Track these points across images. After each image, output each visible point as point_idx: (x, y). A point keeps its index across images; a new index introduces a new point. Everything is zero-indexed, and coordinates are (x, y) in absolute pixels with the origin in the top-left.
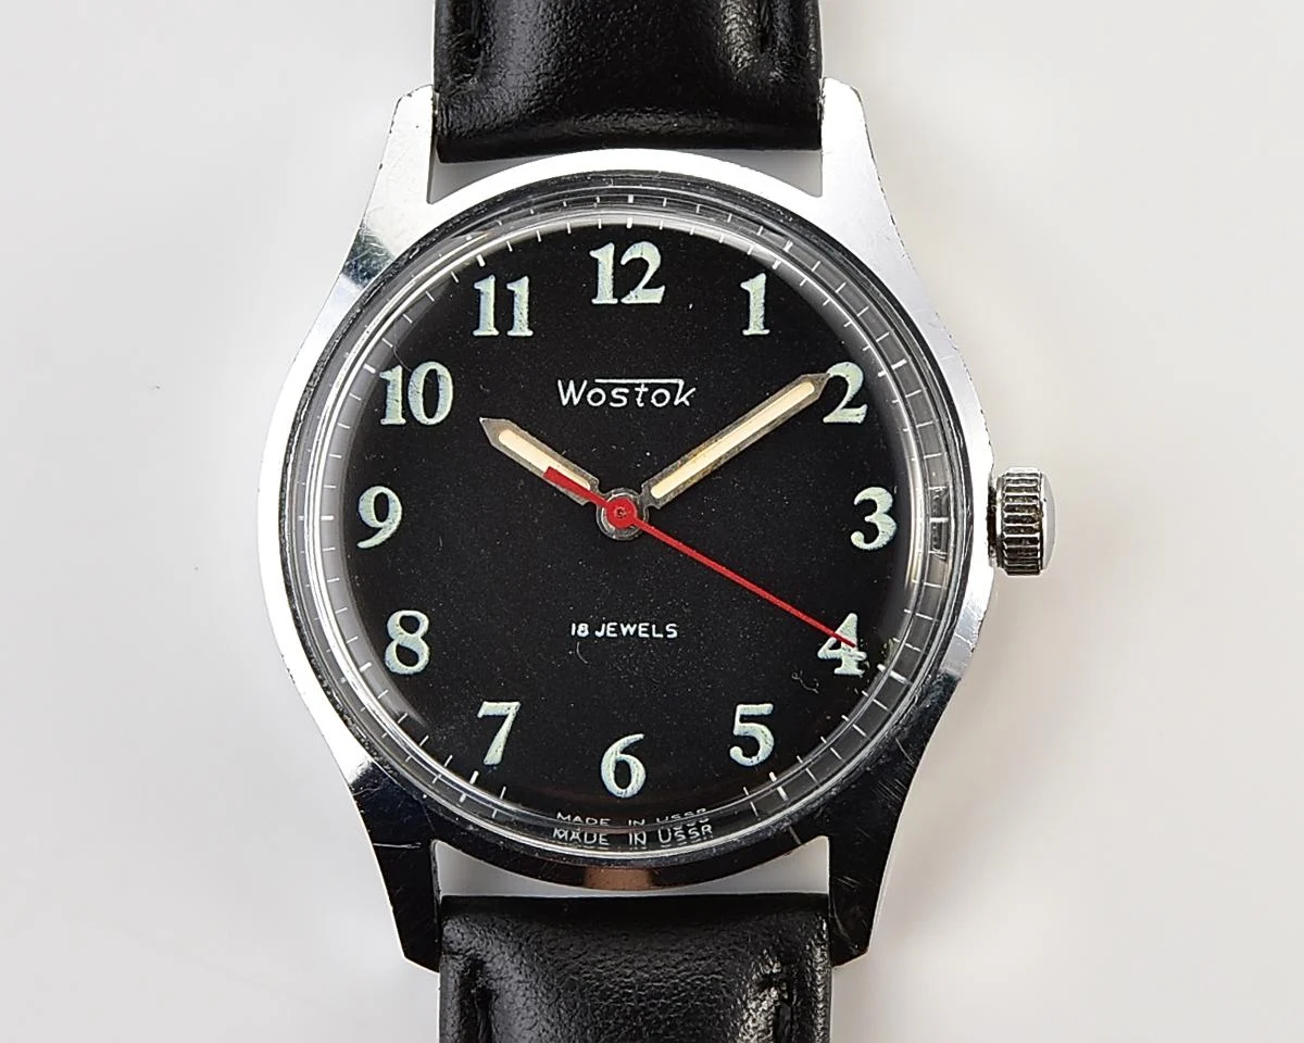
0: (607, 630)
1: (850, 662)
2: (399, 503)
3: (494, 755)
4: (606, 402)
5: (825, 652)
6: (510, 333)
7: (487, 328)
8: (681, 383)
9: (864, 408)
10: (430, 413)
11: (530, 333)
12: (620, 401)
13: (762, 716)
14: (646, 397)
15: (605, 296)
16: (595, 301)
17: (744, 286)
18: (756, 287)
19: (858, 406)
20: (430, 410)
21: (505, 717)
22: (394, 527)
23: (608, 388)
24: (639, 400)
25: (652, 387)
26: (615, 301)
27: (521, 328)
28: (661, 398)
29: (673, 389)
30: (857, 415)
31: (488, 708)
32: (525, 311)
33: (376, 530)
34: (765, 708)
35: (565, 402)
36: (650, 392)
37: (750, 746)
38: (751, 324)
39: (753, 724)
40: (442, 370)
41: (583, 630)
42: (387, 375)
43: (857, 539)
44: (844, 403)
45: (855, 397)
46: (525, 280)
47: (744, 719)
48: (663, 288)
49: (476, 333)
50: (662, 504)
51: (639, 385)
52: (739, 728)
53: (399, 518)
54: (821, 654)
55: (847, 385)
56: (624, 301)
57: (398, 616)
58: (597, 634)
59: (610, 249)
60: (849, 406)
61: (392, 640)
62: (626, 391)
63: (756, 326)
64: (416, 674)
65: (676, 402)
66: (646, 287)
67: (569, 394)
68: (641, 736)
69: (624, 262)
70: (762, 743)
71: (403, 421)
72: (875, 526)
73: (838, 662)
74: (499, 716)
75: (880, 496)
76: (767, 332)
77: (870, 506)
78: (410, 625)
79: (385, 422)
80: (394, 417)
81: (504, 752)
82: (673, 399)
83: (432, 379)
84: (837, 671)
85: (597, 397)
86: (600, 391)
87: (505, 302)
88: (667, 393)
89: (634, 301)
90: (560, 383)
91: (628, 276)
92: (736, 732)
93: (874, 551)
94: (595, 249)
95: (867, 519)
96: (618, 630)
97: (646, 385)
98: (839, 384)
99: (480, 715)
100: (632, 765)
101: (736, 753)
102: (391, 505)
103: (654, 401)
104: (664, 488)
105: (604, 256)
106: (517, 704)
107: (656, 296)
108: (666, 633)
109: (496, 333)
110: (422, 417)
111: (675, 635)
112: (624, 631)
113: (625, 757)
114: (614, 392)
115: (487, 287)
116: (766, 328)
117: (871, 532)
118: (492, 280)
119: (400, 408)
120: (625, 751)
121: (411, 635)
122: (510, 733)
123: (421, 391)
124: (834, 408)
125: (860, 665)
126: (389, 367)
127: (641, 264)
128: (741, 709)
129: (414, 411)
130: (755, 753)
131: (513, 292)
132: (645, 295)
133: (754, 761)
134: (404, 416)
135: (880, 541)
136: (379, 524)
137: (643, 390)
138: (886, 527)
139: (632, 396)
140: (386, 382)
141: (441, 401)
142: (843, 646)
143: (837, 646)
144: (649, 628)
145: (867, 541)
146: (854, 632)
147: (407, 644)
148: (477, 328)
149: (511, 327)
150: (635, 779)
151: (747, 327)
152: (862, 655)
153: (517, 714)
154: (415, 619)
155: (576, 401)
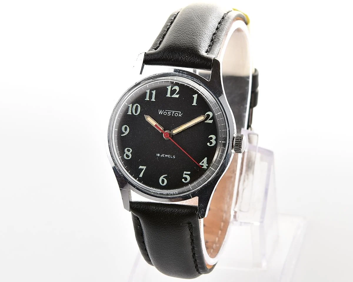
0: (163, 155)
1: (205, 166)
2: (129, 129)
3: (141, 175)
4: (167, 114)
5: (201, 164)
6: (151, 100)
7: (147, 99)
8: (180, 112)
9: (212, 120)
11: (155, 100)
13: (188, 174)
14: (174, 114)
15: (169, 95)
16: (167, 96)
17: (193, 96)
18: (195, 96)
19: (211, 120)
20: (136, 113)
21: (144, 169)
22: (128, 133)
23: (167, 112)
24: (172, 115)
25: (175, 113)
26: (170, 96)
27: (153, 99)
28: (176, 115)
29: (179, 113)
30: (211, 122)
31: (141, 167)
32: (154, 96)
34: (189, 173)
35: (160, 114)
37: (186, 179)
39: (187, 175)
40: (139, 106)
41: (159, 155)
42: (129, 105)
43: (208, 144)
44: (209, 119)
45: (211, 118)
46: (155, 91)
47: (185, 174)
48: (179, 95)
50: (174, 134)
51: (173, 112)
52: (184, 176)
53: (128, 131)
55: (210, 116)
57: (127, 149)
58: (161, 156)
59: (170, 86)
60: (209, 120)
61: (125, 153)
62: (170, 113)
63: (194, 104)
64: (129, 159)
65: (179, 116)
66: (176, 94)
67: (160, 112)
68: (167, 175)
69: (172, 89)
70: (188, 179)
73: (203, 166)
74: (141, 169)
75: (214, 137)
77: (211, 138)
78: (129, 151)
79: (128, 114)
80: (130, 113)
81: (143, 175)
83: (137, 107)
84: (203, 167)
85: (165, 113)
86: (166, 112)
89: (173, 97)
90: (159, 110)
91: (173, 92)
92: (183, 176)
93: (211, 146)
94: (168, 86)
95: (211, 141)
96: (165, 156)
97: (174, 112)
98: (208, 115)
99: (139, 168)
100: (165, 180)
101: (183, 180)
102: (127, 129)
103: (175, 115)
104: (175, 132)
105: (169, 88)
106: (145, 167)
107: (177, 96)
108: (173, 157)
109: (149, 100)
110: (134, 114)
111: (175, 158)
112: (166, 156)
114: (168, 113)
115: (148, 91)
116: (196, 104)
117: (211, 143)
119: (131, 111)
120: (164, 178)
121: (129, 153)
122: (144, 172)
123: (135, 109)
124: (207, 120)
125: (207, 167)
127: (175, 90)
128: (185, 172)
129: (133, 112)
130: (187, 181)
131: (152, 93)
132: (176, 96)
133: (186, 182)
136: (125, 132)
137: (173, 113)
138: (214, 142)
139: (171, 114)
140: (129, 106)
141: (138, 111)
142: (204, 163)
143: (203, 163)
144: (170, 156)
145: (210, 145)
146: (206, 161)
147: (128, 154)
148: (146, 98)
149: (152, 99)
150: (165, 182)
151: (193, 104)
152: (207, 165)
153: (146, 169)
154: (130, 150)
155: (161, 114)
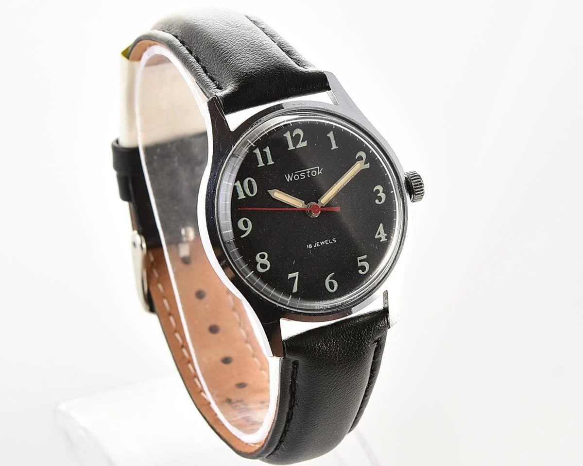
0: (317, 245)
1: (384, 237)
2: (250, 222)
3: (295, 289)
4: (300, 178)
5: (377, 236)
6: (268, 164)
7: (261, 164)
8: (318, 168)
9: (369, 164)
10: (252, 193)
11: (273, 163)
12: (303, 177)
13: (365, 259)
14: (310, 174)
15: (291, 147)
16: (289, 149)
17: (328, 135)
18: (331, 135)
19: (367, 163)
20: (252, 191)
21: (296, 277)
22: (251, 229)
23: (299, 174)
24: (308, 175)
25: (311, 170)
26: (294, 148)
27: (271, 162)
29: (316, 170)
30: (368, 166)
31: (290, 276)
32: (270, 156)
33: (246, 231)
34: (365, 257)
35: (288, 181)
36: (311, 172)
37: (363, 269)
38: (333, 146)
39: (363, 262)
40: (252, 179)
41: (310, 246)
42: (236, 184)
43: (377, 201)
45: (366, 160)
46: (268, 147)
47: (361, 261)
48: (306, 141)
49: (259, 166)
50: (325, 205)
51: (307, 171)
52: (360, 264)
53: (251, 226)
54: (376, 237)
56: (297, 147)
57: (258, 255)
58: (315, 246)
59: (288, 133)
60: (364, 163)
61: (258, 263)
62: (304, 173)
63: (334, 147)
64: (267, 271)
65: (319, 174)
66: (301, 142)
67: (289, 178)
68: (333, 273)
69: (293, 136)
70: (366, 267)
71: (245, 197)
72: (380, 197)
73: (381, 238)
74: (292, 278)
75: (379, 188)
76: (338, 147)
77: (378, 191)
78: (262, 257)
79: (239, 198)
80: (242, 196)
81: (298, 288)
82: (317, 173)
83: (250, 182)
84: (381, 241)
85: (296, 177)
86: (297, 175)
87: (264, 155)
88: (315, 171)
89: (299, 147)
90: (285, 175)
91: (296, 140)
92: (359, 266)
93: (382, 204)
94: (284, 134)
95: (378, 195)
96: (320, 244)
97: (309, 170)
98: (361, 158)
99: (289, 278)
100: (334, 283)
101: (360, 271)
102: (248, 223)
103: (312, 175)
104: (324, 200)
105: (288, 135)
106: (298, 273)
107: (305, 144)
108: (333, 242)
109: (264, 165)
110: (250, 195)
111: (335, 241)
113: (331, 280)
114: (301, 175)
115: (257, 151)
117: (380, 199)
118: (258, 149)
119: (243, 193)
121: (263, 260)
122: (298, 281)
123: (247, 186)
125: (386, 238)
126: (236, 182)
127: (298, 135)
128: (359, 258)
129: (247, 193)
130: (365, 270)
131: (265, 152)
132: (302, 144)
133: (365, 272)
134: (245, 195)
135: (383, 201)
136: (246, 229)
137: (309, 172)
138: (383, 196)
139: (306, 175)
140: (236, 186)
141: (254, 189)
142: (381, 234)
143: (379, 234)
144: (328, 241)
145: (380, 202)
146: (383, 229)
147: (263, 263)
148: (258, 164)
149: (268, 162)
150: (335, 286)
151: (332, 147)
152: (386, 234)
153: (299, 276)
154: (264, 255)
155: (291, 180)
